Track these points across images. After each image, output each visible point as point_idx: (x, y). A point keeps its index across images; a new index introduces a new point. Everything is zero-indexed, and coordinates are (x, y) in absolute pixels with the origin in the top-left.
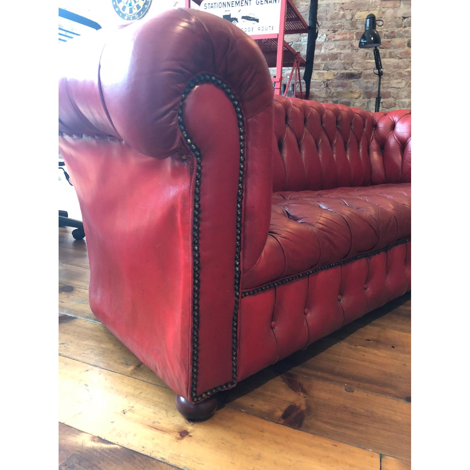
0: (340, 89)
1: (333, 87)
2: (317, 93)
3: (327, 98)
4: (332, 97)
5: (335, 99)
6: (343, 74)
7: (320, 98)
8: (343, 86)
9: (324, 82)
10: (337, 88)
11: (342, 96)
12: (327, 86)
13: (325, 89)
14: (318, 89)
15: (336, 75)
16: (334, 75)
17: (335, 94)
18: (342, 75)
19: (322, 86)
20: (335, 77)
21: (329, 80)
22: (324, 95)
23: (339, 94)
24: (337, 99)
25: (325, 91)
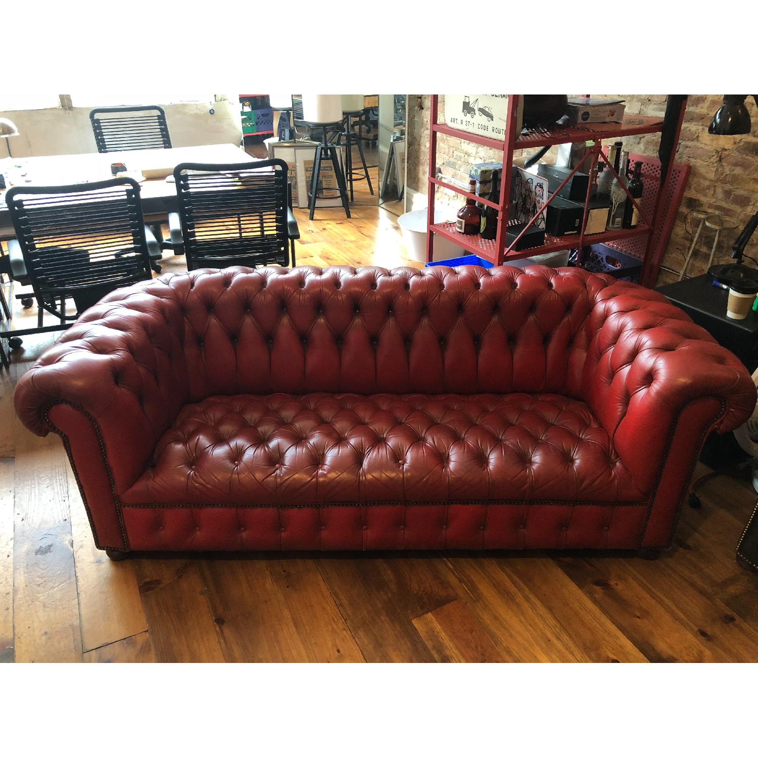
0: (738, 171)
1: (729, 164)
2: (702, 171)
3: (717, 181)
4: (724, 181)
5: (728, 187)
6: (749, 143)
7: (705, 178)
8: (745, 166)
9: (717, 152)
10: (734, 168)
11: (738, 184)
12: (720, 160)
13: (715, 165)
14: (706, 163)
15: (739, 143)
16: (735, 143)
17: (729, 179)
18: (746, 146)
19: (712, 159)
20: (735, 147)
21: (726, 150)
22: (712, 176)
23: (735, 179)
24: (731, 187)
25: (714, 169)
